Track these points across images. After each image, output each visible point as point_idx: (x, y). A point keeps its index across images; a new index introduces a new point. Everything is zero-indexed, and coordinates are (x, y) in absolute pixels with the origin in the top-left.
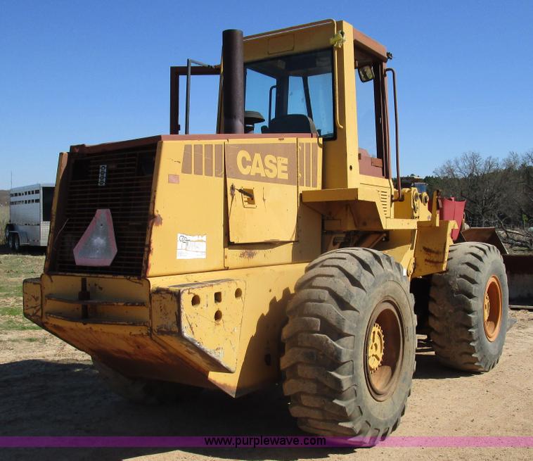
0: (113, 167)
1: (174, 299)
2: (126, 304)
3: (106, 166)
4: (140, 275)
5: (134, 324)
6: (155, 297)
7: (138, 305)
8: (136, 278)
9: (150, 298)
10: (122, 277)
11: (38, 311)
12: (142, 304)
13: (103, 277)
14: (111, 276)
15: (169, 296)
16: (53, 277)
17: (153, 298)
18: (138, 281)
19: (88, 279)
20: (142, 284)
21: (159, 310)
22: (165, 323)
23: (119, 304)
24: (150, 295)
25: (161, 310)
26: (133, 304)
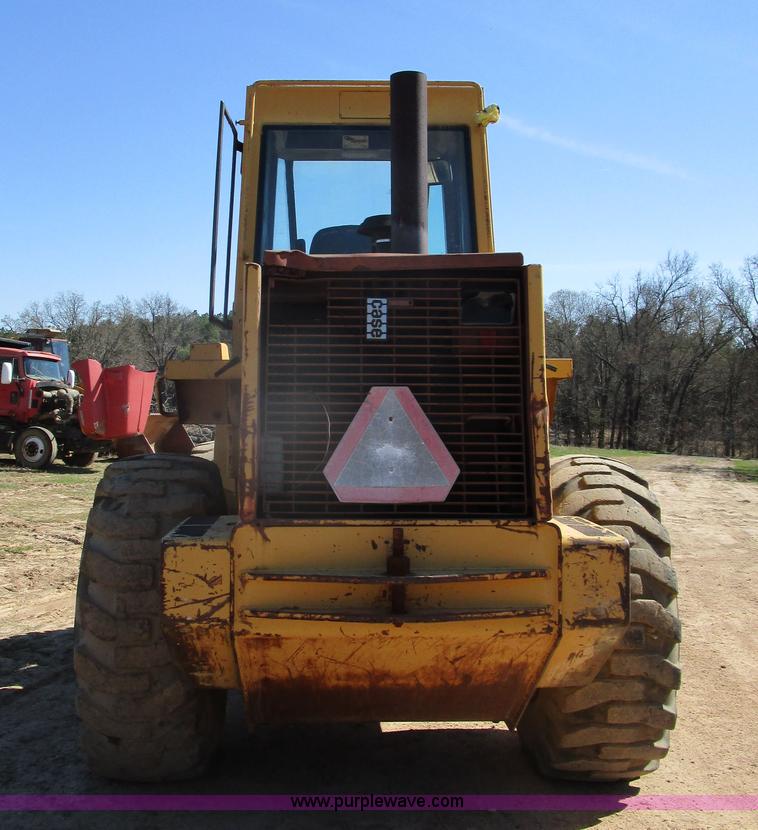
0: (404, 303)
1: (618, 558)
2: (511, 576)
3: (384, 301)
4: (535, 516)
5: (527, 614)
6: (571, 558)
7: (536, 576)
8: (525, 523)
9: (560, 559)
10: (488, 522)
11: (216, 609)
12: (542, 573)
13: (432, 525)
14: (456, 522)
15: (606, 554)
16: (269, 531)
17: (565, 560)
18: (526, 529)
19: (405, 529)
20: (536, 534)
21: (582, 580)
22: (591, 605)
23: (497, 576)
24: (560, 552)
25: (585, 582)
26: (526, 575)
